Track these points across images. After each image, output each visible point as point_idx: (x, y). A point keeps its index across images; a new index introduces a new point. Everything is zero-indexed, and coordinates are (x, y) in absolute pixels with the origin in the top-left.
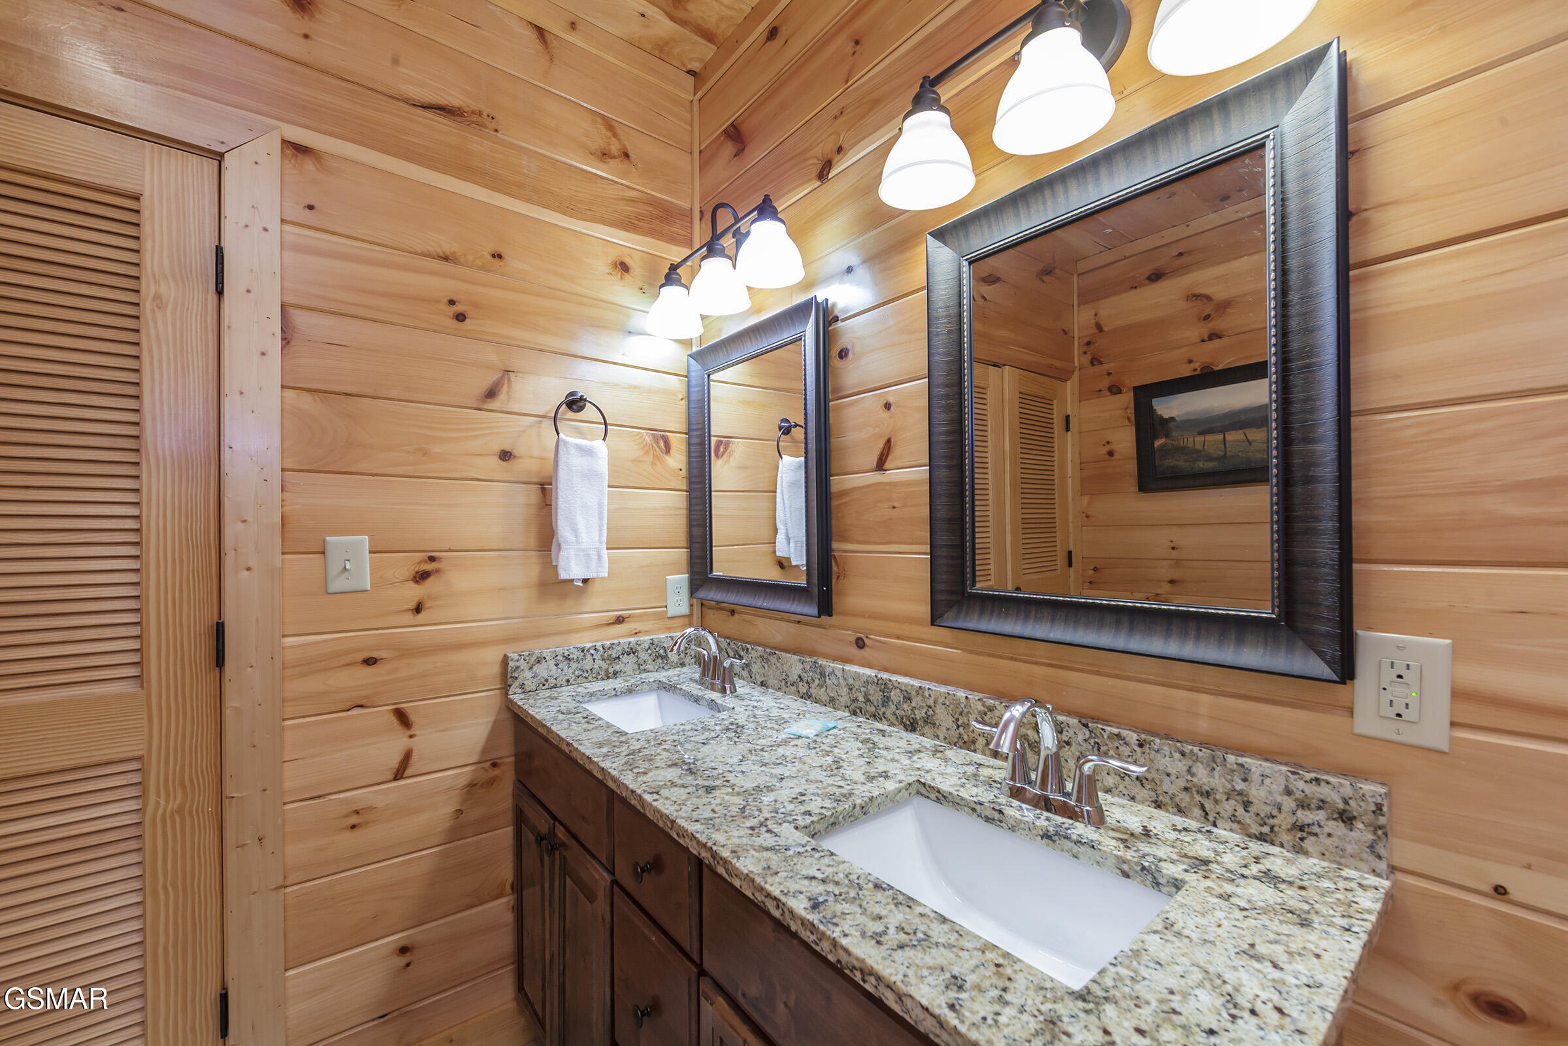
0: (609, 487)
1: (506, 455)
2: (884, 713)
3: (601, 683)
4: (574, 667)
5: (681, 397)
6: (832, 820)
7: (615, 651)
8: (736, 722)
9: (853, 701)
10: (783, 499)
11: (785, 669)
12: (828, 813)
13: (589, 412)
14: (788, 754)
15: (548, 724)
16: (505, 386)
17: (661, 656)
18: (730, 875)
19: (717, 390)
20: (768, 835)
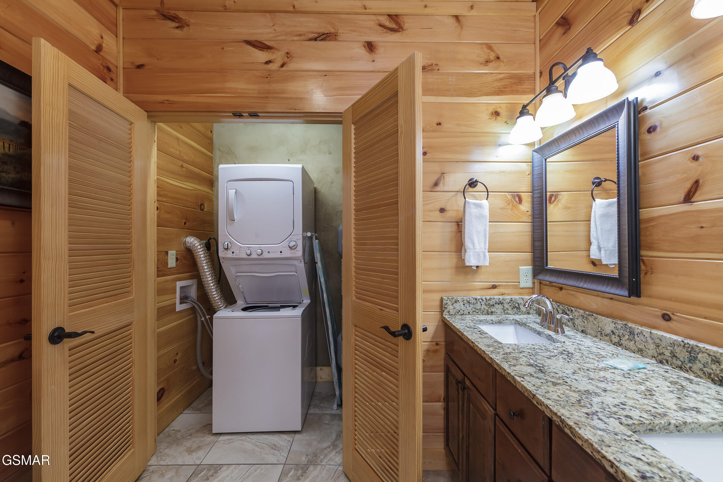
0: (489, 222)
1: (442, 210)
2: (690, 368)
3: (484, 316)
4: (472, 307)
5: (528, 173)
6: (650, 427)
7: (492, 302)
8: (567, 350)
9: (660, 354)
10: (596, 225)
11: (600, 325)
12: (648, 422)
13: (480, 187)
14: (607, 376)
15: (462, 331)
16: (442, 180)
17: (516, 307)
18: (574, 435)
19: (550, 167)
20: (598, 421)
